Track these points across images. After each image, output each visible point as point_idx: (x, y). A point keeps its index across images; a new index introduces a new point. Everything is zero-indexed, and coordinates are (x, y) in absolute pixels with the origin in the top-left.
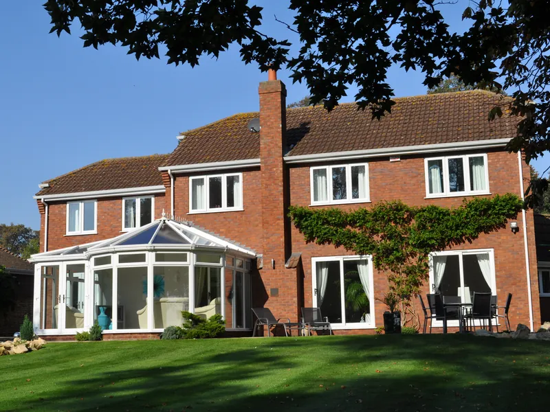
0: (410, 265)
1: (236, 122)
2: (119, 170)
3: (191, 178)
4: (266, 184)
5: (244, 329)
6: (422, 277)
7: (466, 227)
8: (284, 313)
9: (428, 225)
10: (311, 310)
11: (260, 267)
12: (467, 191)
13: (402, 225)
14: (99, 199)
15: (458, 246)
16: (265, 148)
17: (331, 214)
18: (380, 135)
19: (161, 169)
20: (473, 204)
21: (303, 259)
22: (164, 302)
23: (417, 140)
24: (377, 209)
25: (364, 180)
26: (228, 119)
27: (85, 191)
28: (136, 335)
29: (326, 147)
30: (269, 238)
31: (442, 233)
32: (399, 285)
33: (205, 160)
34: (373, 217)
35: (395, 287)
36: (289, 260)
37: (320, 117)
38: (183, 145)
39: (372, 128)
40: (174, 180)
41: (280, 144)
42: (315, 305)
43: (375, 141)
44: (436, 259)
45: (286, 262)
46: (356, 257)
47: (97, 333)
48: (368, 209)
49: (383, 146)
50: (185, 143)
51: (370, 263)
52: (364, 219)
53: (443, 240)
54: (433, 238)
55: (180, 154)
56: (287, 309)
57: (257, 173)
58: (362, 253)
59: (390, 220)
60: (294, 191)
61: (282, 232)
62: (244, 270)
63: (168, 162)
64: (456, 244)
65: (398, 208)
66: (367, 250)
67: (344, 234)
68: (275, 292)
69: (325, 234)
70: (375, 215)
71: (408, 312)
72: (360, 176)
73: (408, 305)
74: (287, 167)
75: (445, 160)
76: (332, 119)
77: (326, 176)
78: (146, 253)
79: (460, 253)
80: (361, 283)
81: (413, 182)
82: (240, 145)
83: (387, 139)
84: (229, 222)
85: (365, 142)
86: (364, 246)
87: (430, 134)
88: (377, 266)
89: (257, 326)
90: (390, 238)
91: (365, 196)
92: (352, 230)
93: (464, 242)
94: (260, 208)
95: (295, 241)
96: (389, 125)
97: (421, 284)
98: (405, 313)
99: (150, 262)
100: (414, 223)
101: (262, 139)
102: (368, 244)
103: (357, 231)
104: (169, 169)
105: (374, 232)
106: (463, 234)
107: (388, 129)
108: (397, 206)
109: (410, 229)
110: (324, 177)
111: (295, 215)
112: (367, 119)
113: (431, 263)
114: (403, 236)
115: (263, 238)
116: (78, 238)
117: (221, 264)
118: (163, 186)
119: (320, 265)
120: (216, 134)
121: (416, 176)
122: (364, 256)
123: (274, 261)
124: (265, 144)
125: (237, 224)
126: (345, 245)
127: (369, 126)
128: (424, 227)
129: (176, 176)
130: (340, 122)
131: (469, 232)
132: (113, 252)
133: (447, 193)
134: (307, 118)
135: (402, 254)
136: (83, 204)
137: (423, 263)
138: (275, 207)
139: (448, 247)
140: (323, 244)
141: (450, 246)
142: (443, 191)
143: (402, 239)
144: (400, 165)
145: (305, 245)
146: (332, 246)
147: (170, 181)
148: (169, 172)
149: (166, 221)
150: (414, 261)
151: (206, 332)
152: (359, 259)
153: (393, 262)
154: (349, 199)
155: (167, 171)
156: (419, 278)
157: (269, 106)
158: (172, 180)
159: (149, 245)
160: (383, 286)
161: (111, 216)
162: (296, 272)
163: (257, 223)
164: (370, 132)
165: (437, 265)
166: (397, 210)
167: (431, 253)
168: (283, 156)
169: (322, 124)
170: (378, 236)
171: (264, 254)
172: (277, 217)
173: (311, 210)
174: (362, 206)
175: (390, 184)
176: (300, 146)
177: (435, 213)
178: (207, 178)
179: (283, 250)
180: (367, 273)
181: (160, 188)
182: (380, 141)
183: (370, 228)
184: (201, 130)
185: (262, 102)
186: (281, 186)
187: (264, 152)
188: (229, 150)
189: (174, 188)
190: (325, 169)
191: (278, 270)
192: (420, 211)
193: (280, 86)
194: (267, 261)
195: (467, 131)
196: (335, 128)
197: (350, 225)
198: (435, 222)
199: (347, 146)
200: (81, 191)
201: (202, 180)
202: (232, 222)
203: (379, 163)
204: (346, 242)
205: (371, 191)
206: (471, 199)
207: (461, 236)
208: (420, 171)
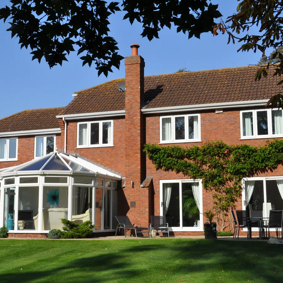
0: (228, 187)
1: (114, 85)
2: (35, 117)
3: (79, 123)
4: (128, 128)
5: (111, 230)
6: (237, 196)
7: (269, 161)
8: (139, 219)
9: (242, 158)
10: (159, 217)
11: (123, 186)
12: (270, 135)
13: (223, 158)
14: (20, 137)
15: (263, 174)
16: (129, 103)
17: (173, 150)
18: (209, 94)
19: (58, 117)
20: (274, 144)
21: (154, 181)
22: (51, 211)
23: (235, 98)
24: (206, 146)
25: (197, 126)
26: (108, 83)
27: (10, 131)
28: (30, 235)
29: (172, 103)
30: (130, 166)
31: (251, 164)
32: (220, 201)
33: (88, 111)
34: (203, 152)
35: (218, 202)
36: (144, 182)
37: (170, 81)
38: (76, 100)
39: (205, 89)
40: (67, 125)
41: (139, 100)
42: (161, 214)
43: (205, 99)
44: (247, 183)
45: (141, 183)
46: (191, 181)
47: (4, 232)
48: (199, 146)
49: (211, 102)
50: (77, 99)
51: (201, 185)
52: (196, 154)
53: (252, 169)
54: (245, 168)
55: (72, 107)
56: (141, 216)
57: (123, 120)
58: (195, 178)
59: (215, 155)
60: (148, 133)
61: (139, 162)
62: (112, 189)
63: (63, 112)
64: (262, 173)
65: (221, 146)
66: (198, 176)
67: (182, 164)
68: (134, 204)
69: (169, 164)
70: (204, 151)
71: (226, 220)
72: (195, 123)
73: (226, 215)
74: (144, 116)
75: (255, 112)
76: (178, 83)
77: (171, 123)
78: (38, 176)
79: (264, 179)
80: (194, 199)
81: (232, 127)
82: (114, 101)
83: (214, 97)
84: (104, 154)
85: (198, 99)
86: (196, 173)
87: (244, 94)
88: (205, 187)
89: (118, 229)
90: (215, 167)
91: (197, 137)
92: (188, 161)
93: (267, 171)
94: (124, 145)
95: (149, 168)
96: (217, 87)
97: (236, 201)
98: (225, 221)
99: (41, 183)
100: (232, 157)
101: (127, 96)
102: (199, 171)
103: (192, 162)
104: (63, 117)
105: (203, 163)
106: (266, 166)
107: (216, 90)
108: (220, 145)
109: (228, 161)
110: (169, 124)
111: (148, 150)
112: (202, 83)
113: (243, 186)
114: (224, 166)
115: (126, 166)
116: (5, 163)
117: (92, 184)
118: (59, 129)
119: (165, 186)
120: (99, 93)
121: (234, 124)
122: (197, 180)
123: (133, 183)
124: (128, 100)
125: (109, 156)
126: (183, 171)
127: (203, 88)
128: (239, 160)
129: (68, 122)
130: (183, 85)
131: (270, 164)
132: (16, 176)
133: (256, 136)
134: (162, 82)
135: (223, 179)
136: (9, 140)
137: (237, 186)
138: (135, 144)
139: (256, 174)
140: (168, 171)
141: (257, 174)
142: (253, 135)
143: (223, 168)
144: (223, 115)
145: (155, 172)
146: (174, 172)
147: (64, 125)
148: (63, 119)
149: (57, 154)
150: (231, 184)
151: (78, 234)
152: (193, 182)
153: (216, 184)
154: (187, 139)
155: (62, 118)
156: (235, 196)
157: (132, 73)
158: (66, 124)
159: (40, 171)
160: (209, 201)
161: (27, 149)
162: (148, 191)
163: (122, 155)
164: (203, 92)
165: (248, 187)
166: (220, 147)
167: (244, 178)
168: (141, 108)
169: (171, 86)
170: (207, 166)
171: (126, 177)
172: (136, 151)
173: (160, 147)
174: (195, 144)
175: (215, 129)
176: (153, 101)
177: (246, 150)
178: (89, 124)
179: (139, 175)
180: (199, 192)
181: (58, 130)
182: (209, 99)
183: (201, 160)
184: (89, 90)
185: (127, 71)
186: (139, 130)
187: (128, 106)
188: (105, 104)
189: (67, 130)
190: (171, 118)
191: (136, 189)
192: (236, 149)
193: (139, 60)
194: (129, 182)
195: (271, 92)
196: (179, 89)
197: (187, 158)
198: (246, 157)
199: (186, 102)
200: (8, 131)
201: (86, 124)
202: (105, 155)
203: (208, 114)
204: (184, 170)
205: (202, 134)
206: (272, 140)
207: (265, 167)
208: (237, 120)
